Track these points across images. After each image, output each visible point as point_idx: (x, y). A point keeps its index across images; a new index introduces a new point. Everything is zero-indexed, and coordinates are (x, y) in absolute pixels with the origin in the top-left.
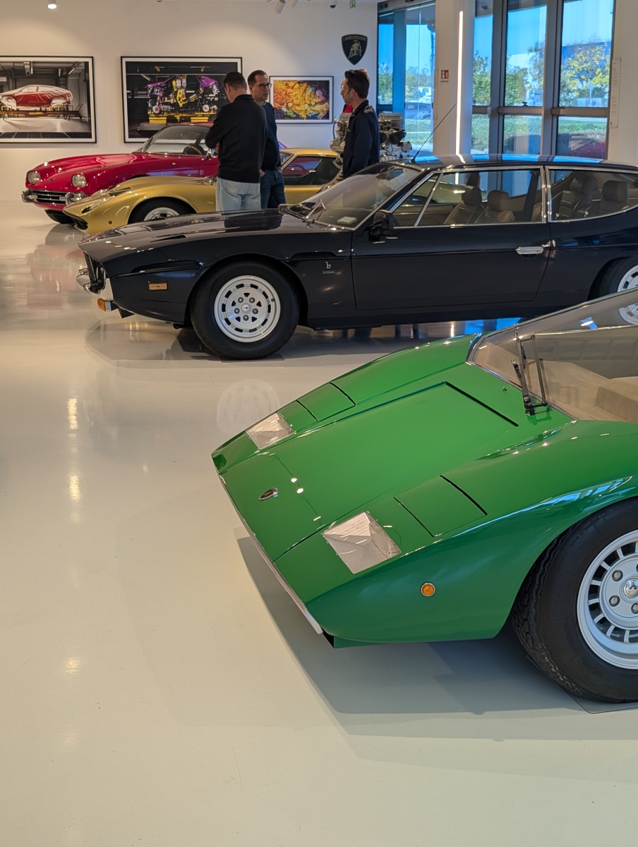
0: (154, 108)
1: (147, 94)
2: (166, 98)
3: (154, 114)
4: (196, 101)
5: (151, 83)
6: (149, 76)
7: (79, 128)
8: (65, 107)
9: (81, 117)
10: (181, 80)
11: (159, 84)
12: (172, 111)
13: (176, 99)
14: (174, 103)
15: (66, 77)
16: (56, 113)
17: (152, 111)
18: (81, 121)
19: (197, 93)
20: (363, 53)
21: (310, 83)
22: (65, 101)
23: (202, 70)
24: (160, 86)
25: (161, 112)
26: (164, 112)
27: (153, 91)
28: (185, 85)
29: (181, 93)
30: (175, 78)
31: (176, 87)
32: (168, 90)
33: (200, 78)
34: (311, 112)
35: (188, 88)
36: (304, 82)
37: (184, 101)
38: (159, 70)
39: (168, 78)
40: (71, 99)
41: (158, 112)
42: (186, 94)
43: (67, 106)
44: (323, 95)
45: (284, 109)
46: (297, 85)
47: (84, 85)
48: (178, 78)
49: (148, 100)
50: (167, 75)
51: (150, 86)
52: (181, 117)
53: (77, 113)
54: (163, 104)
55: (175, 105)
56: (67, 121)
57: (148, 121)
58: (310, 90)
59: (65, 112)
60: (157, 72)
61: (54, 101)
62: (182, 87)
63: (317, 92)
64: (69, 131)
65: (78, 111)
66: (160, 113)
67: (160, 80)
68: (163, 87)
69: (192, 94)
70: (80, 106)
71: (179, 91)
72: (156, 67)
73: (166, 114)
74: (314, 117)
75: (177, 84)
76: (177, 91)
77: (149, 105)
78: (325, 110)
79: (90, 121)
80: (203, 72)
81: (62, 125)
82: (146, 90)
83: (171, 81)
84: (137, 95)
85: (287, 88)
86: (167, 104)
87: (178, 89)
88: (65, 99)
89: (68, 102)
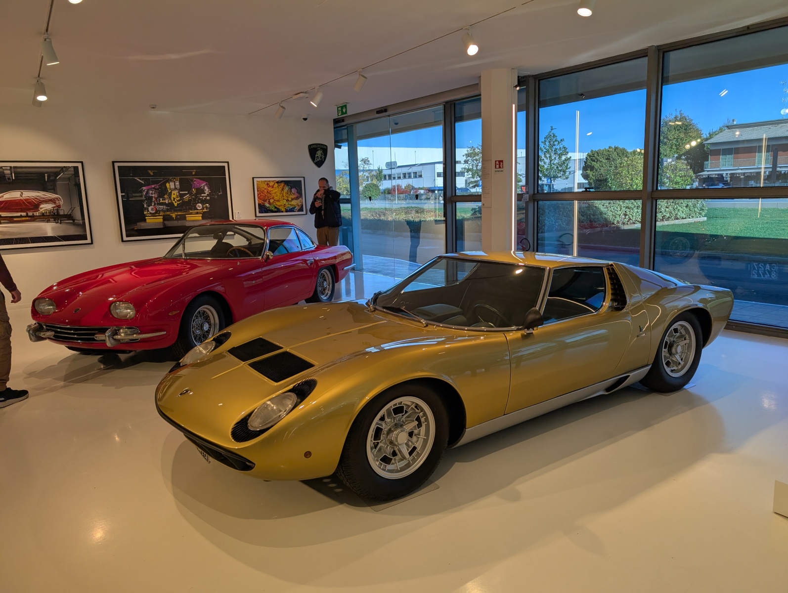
0: (150, 208)
1: (142, 196)
2: (161, 199)
3: (151, 213)
4: (190, 201)
5: (145, 185)
6: (143, 180)
7: (72, 231)
8: (55, 211)
9: (74, 220)
10: (174, 182)
11: (153, 186)
12: (167, 210)
13: (171, 199)
14: (169, 203)
15: (55, 181)
16: (45, 217)
17: (148, 211)
18: (74, 224)
19: (190, 193)
20: (325, 159)
21: (287, 183)
22: (54, 206)
23: (194, 173)
24: (153, 188)
26: (160, 211)
27: (147, 193)
28: (178, 187)
29: (175, 194)
30: (168, 181)
31: (170, 189)
32: (163, 192)
33: (192, 180)
34: (289, 207)
35: (181, 189)
36: (282, 182)
37: (178, 201)
38: (152, 174)
39: (161, 181)
40: (62, 203)
41: (154, 212)
42: (180, 194)
43: (57, 210)
44: (297, 192)
45: (267, 205)
46: (276, 185)
47: (75, 188)
48: (171, 181)
49: (143, 201)
50: (160, 178)
51: (144, 188)
52: (176, 216)
53: (69, 217)
54: (158, 204)
55: (170, 205)
56: (58, 225)
57: (145, 220)
58: (287, 189)
59: (55, 216)
60: (151, 176)
61: (42, 206)
62: (176, 189)
63: (292, 190)
64: (62, 234)
65: (70, 215)
66: (156, 213)
67: (154, 183)
68: (158, 189)
69: (185, 194)
70: (72, 209)
71: (173, 192)
72: (150, 171)
73: (162, 214)
74: (292, 210)
75: (170, 185)
76: (171, 192)
77: (145, 206)
78: (300, 204)
79: (84, 224)
80: (194, 175)
81: (53, 229)
82: (141, 192)
83: (164, 184)
84: (132, 197)
85: (268, 187)
86: (162, 204)
87: (172, 190)
88: (55, 203)
89: (59, 206)
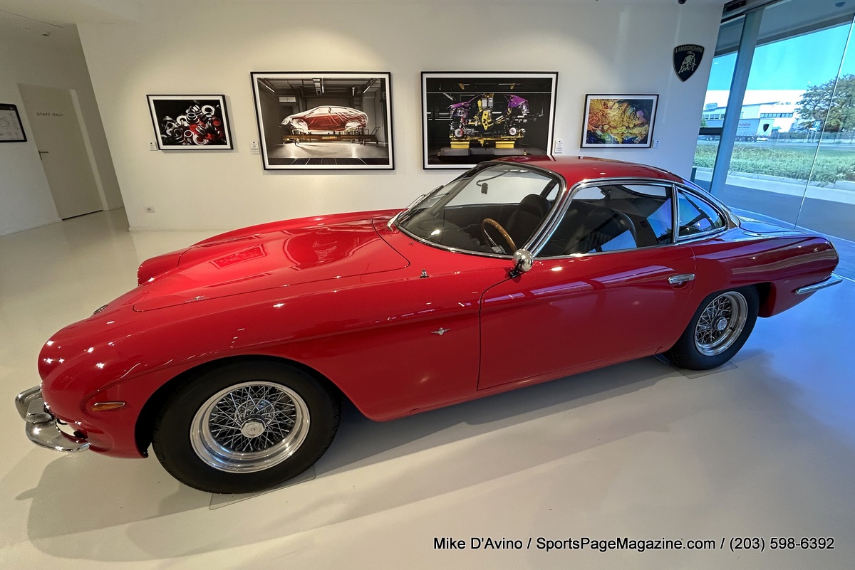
0: (456, 132)
1: (449, 116)
2: (470, 120)
3: (457, 138)
4: (503, 123)
5: (453, 103)
6: (452, 95)
7: (375, 154)
8: (361, 131)
9: (378, 142)
10: (488, 99)
11: (463, 104)
12: (476, 135)
13: (481, 121)
14: (478, 126)
15: (360, 96)
16: (351, 137)
17: (454, 134)
18: (378, 146)
19: (504, 114)
21: (631, 103)
22: (359, 124)
23: (512, 88)
24: (463, 106)
25: (464, 136)
26: (467, 135)
27: (455, 112)
28: (491, 105)
29: (486, 115)
30: (481, 98)
31: (482, 108)
32: (473, 111)
33: (509, 97)
34: (628, 136)
35: (494, 108)
36: (625, 101)
37: (489, 123)
38: (463, 88)
39: (473, 97)
40: (367, 121)
41: (460, 136)
42: (492, 115)
43: (362, 129)
44: (644, 116)
45: (599, 132)
46: (617, 105)
47: (381, 104)
48: (484, 97)
49: (450, 122)
50: (472, 94)
51: (452, 106)
52: (485, 142)
53: (373, 138)
54: (466, 126)
55: (480, 128)
56: (362, 146)
57: (450, 145)
58: (630, 111)
59: (359, 137)
60: (462, 91)
61: (348, 124)
62: (488, 108)
63: (637, 112)
64: (365, 157)
65: (374, 135)
66: (462, 137)
67: (465, 99)
68: (467, 108)
69: (499, 115)
70: (377, 129)
71: (485, 112)
72: (461, 85)
73: (468, 138)
74: (631, 141)
75: (483, 103)
76: (482, 112)
77: (452, 128)
78: (644, 133)
79: (387, 145)
80: (513, 90)
81: (358, 150)
82: (449, 111)
83: (476, 102)
84: (439, 117)
85: (605, 108)
86: (471, 127)
87: (483, 110)
88: (361, 121)
89: (364, 125)
